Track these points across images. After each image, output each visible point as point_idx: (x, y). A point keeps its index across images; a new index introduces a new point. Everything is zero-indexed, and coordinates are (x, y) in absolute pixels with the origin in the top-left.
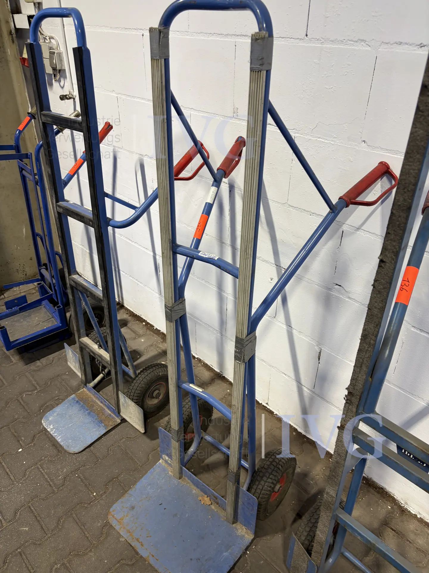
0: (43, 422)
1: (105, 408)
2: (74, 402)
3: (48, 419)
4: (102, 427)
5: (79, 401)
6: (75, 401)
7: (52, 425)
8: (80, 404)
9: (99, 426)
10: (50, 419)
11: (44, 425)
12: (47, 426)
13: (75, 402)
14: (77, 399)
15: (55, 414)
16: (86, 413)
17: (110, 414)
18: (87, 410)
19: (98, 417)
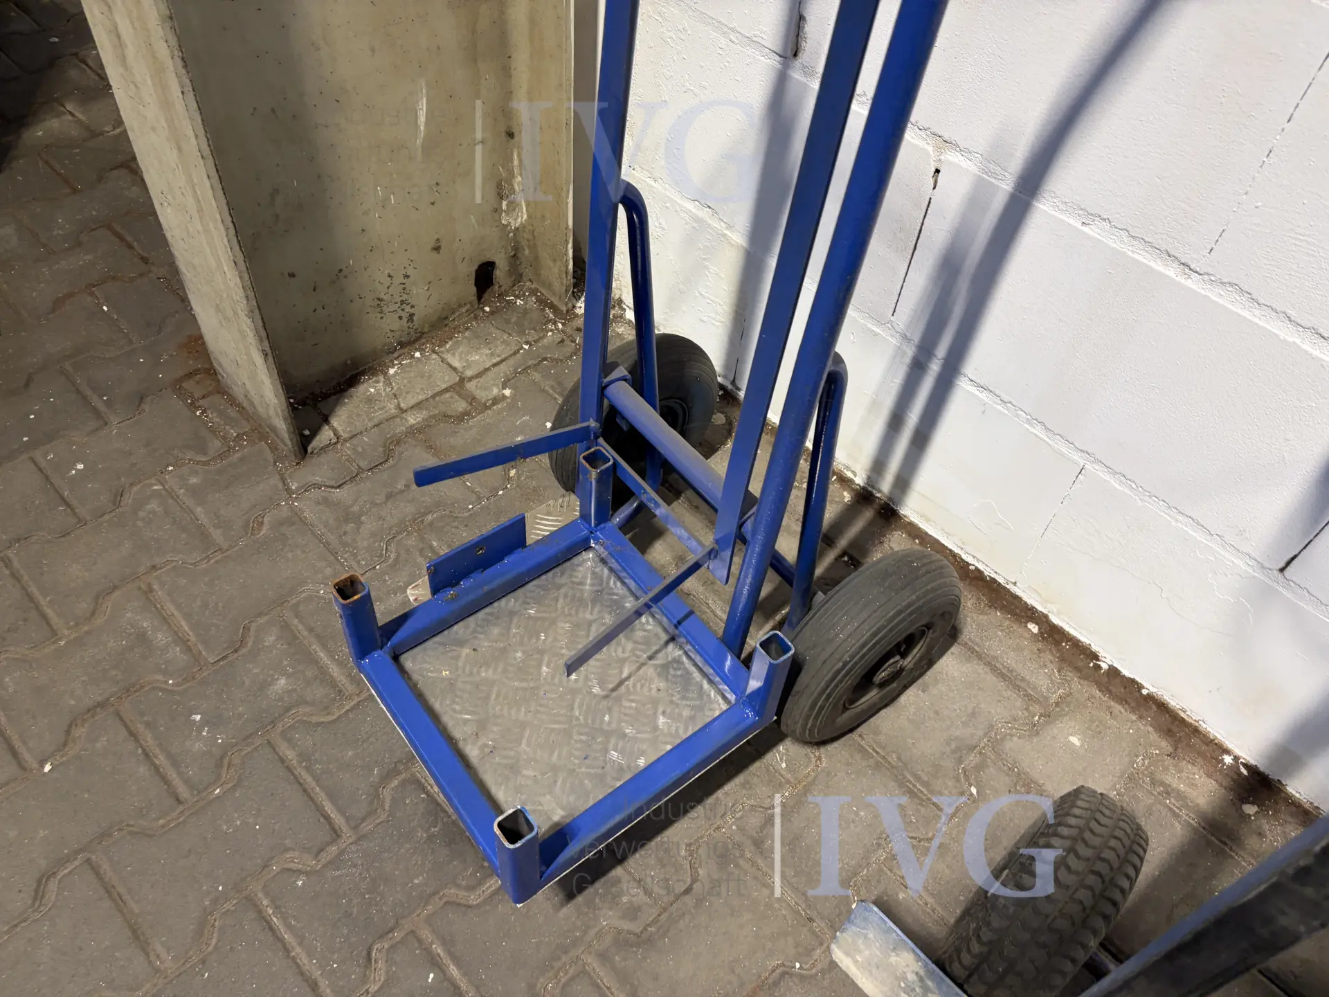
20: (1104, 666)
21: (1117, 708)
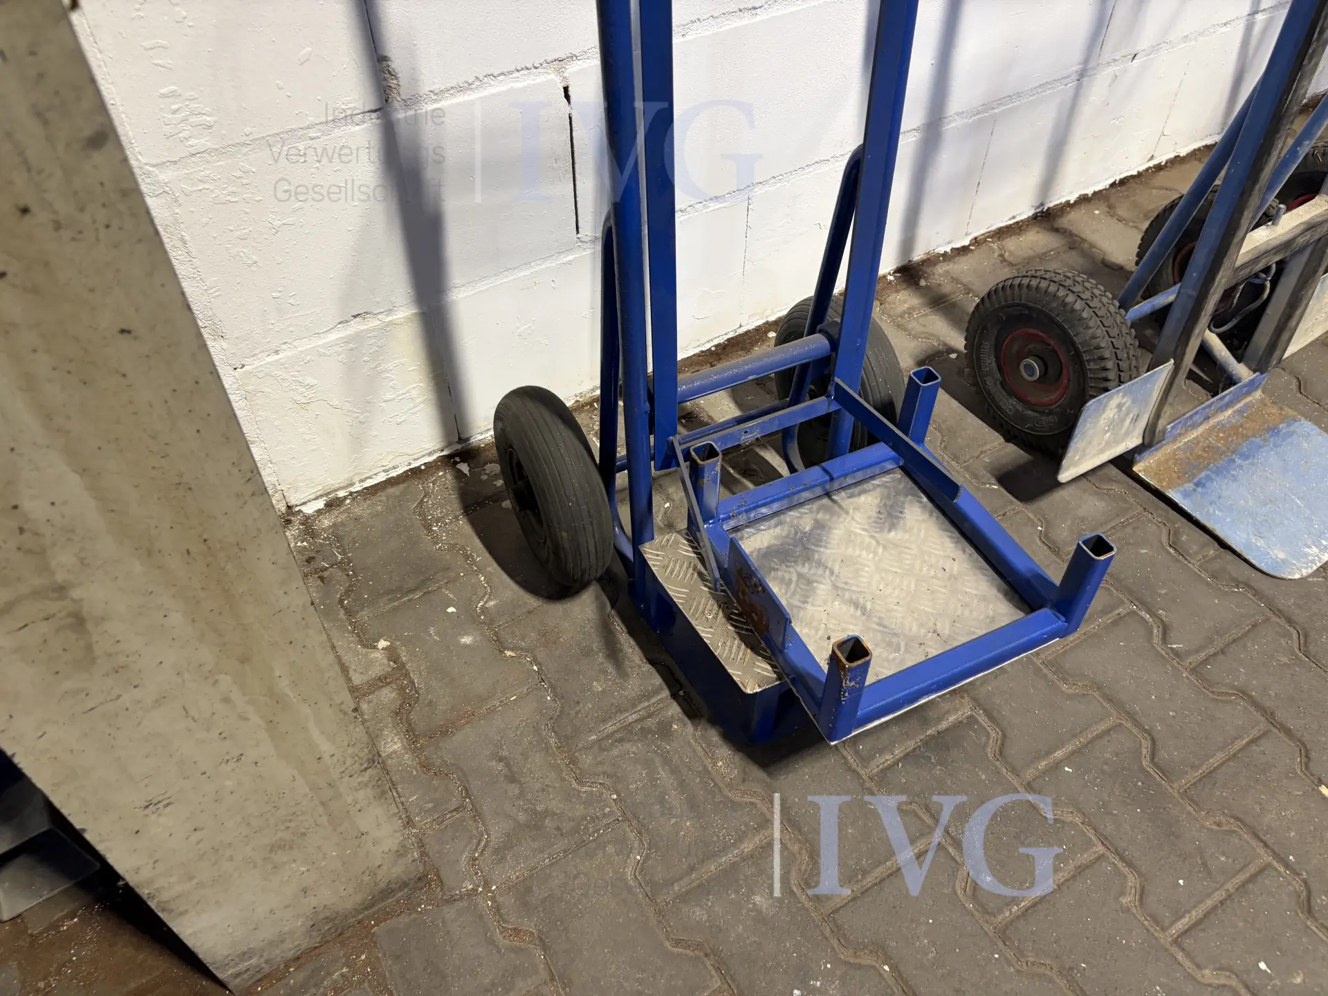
0: (1297, 576)
1: (1212, 422)
2: (1203, 494)
3: (1284, 561)
4: (1292, 428)
5: (1195, 480)
6: (1195, 490)
7: (1307, 550)
8: (1208, 478)
9: (1291, 434)
10: (1282, 556)
11: (1310, 571)
12: (1313, 562)
13: (1199, 489)
14: (1192, 485)
15: (1261, 543)
16: (1247, 462)
17: (1234, 412)
18: (1234, 461)
19: (1254, 436)
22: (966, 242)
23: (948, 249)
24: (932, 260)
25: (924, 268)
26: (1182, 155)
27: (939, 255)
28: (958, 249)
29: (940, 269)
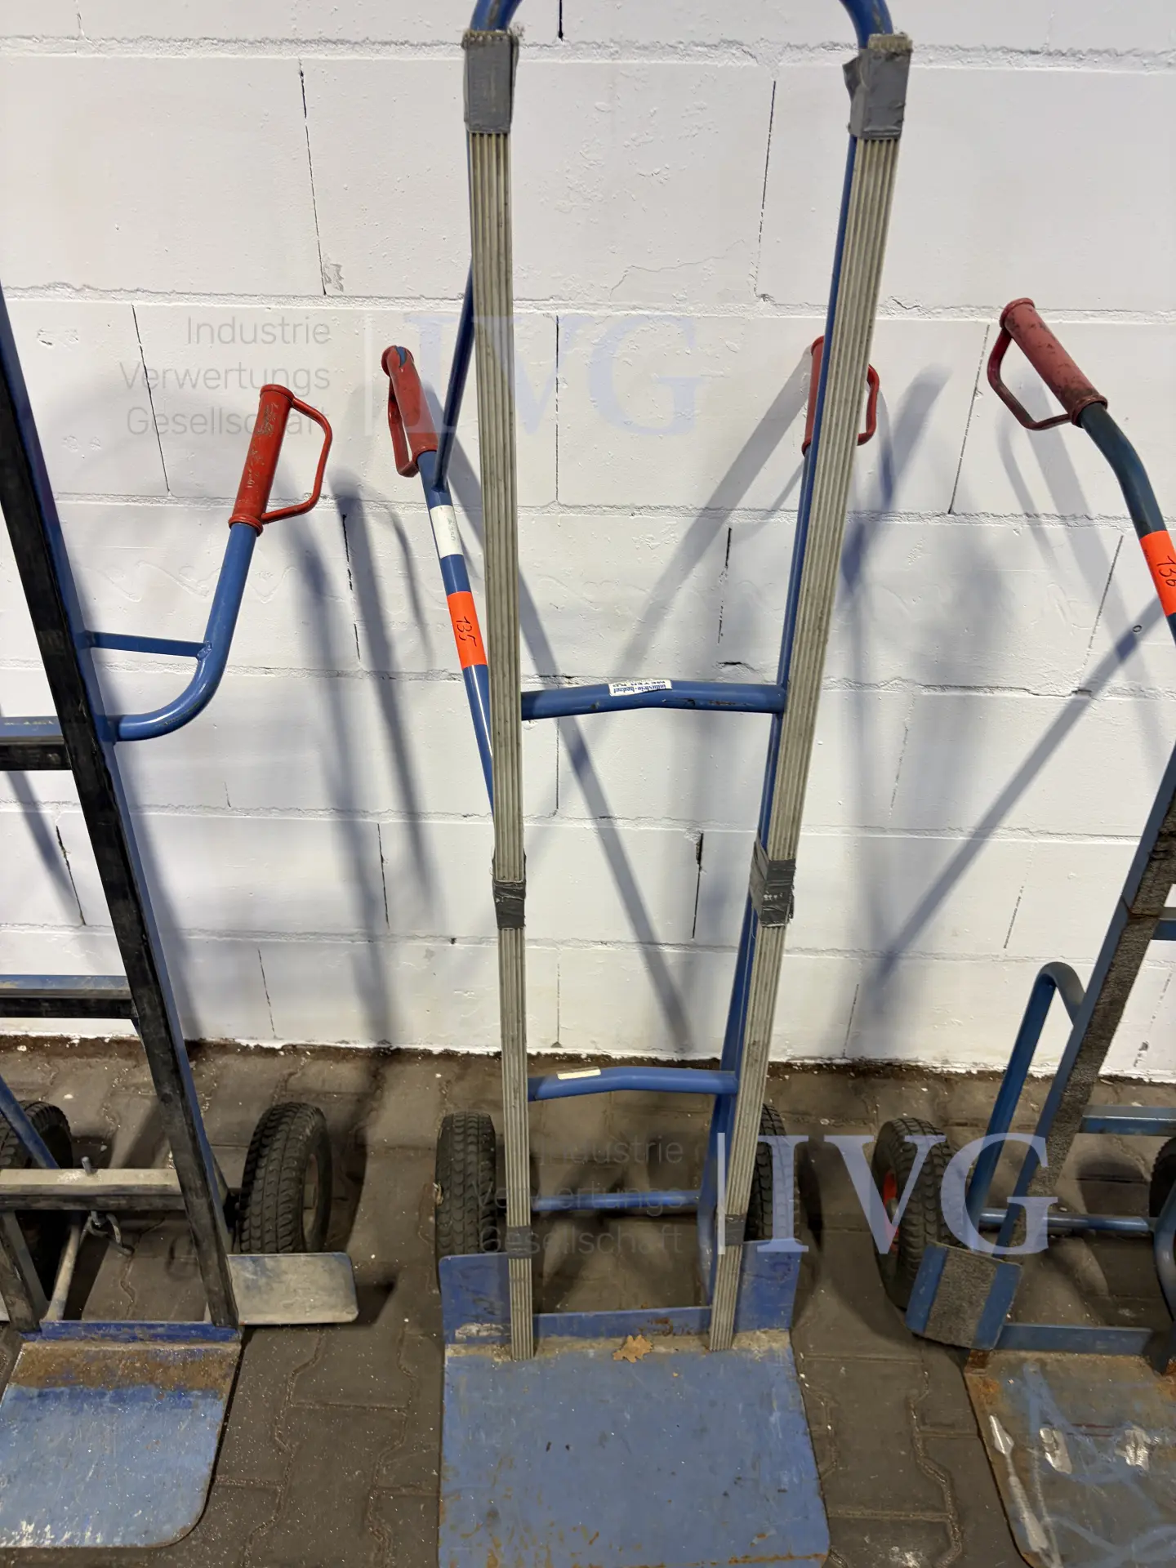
2: (32, 1407)
4: (200, 1401)
5: (46, 1390)
6: (31, 1399)
7: (24, 1524)
8: (58, 1397)
9: (189, 1405)
12: (9, 1539)
13: (35, 1401)
14: (35, 1391)
16: (110, 1405)
17: (185, 1350)
18: (103, 1395)
19: (157, 1386)
20: (76, 1041)
21: (93, 1061)
22: (278, 1045)
23: (252, 1044)
24: (226, 1048)
25: (209, 1052)
26: (614, 1057)
27: (239, 1045)
28: (261, 1048)
29: (222, 1061)
